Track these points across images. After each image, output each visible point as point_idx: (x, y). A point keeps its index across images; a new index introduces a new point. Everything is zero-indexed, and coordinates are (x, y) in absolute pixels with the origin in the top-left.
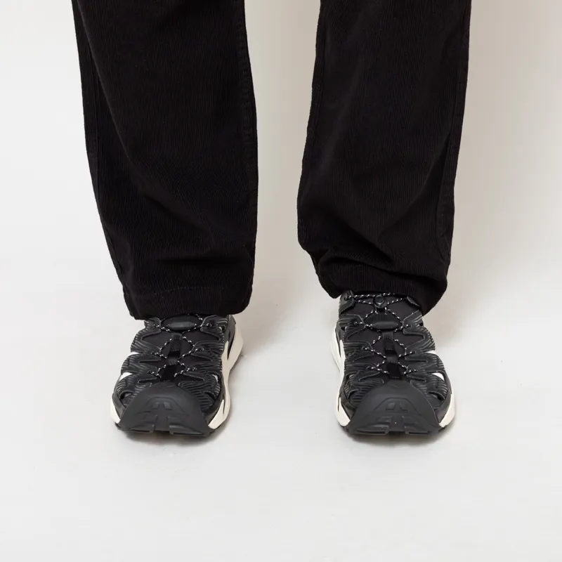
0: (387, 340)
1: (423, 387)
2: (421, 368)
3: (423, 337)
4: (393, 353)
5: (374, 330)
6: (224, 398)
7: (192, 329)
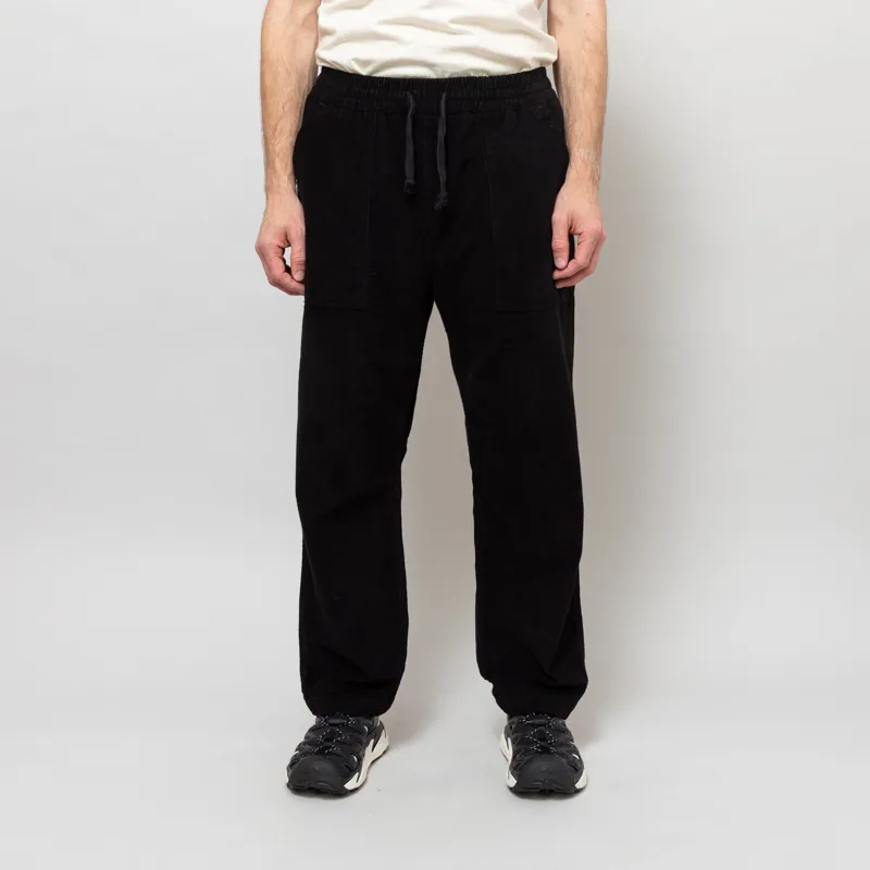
0: (541, 732)
1: (564, 761)
2: (563, 750)
3: (565, 731)
4: (544, 740)
5: (533, 725)
6: (360, 771)
7: (343, 724)
